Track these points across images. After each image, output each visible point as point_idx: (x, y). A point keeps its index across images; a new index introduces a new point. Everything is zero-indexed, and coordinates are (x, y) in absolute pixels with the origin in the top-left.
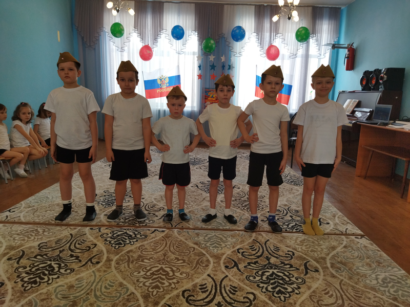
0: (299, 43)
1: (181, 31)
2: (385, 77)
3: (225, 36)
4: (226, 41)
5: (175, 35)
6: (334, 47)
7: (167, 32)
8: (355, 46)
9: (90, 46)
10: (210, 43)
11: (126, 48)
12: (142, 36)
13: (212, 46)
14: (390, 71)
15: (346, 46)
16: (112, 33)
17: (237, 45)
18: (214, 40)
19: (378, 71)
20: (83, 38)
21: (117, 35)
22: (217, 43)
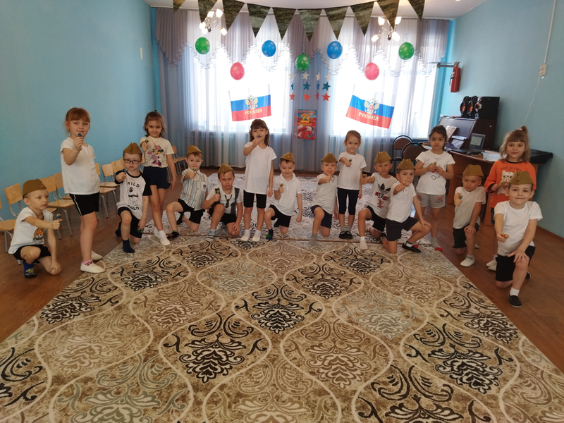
0: (403, 60)
1: (273, 48)
2: (481, 105)
3: (321, 52)
4: (321, 57)
5: (266, 52)
6: (439, 65)
7: (257, 48)
8: (461, 66)
9: (172, 63)
10: (302, 60)
11: (211, 66)
12: (230, 51)
13: (305, 64)
14: (484, 99)
15: (453, 64)
16: (197, 49)
17: (333, 63)
18: (308, 56)
19: (475, 98)
20: (164, 54)
21: (203, 51)
22: (312, 59)
